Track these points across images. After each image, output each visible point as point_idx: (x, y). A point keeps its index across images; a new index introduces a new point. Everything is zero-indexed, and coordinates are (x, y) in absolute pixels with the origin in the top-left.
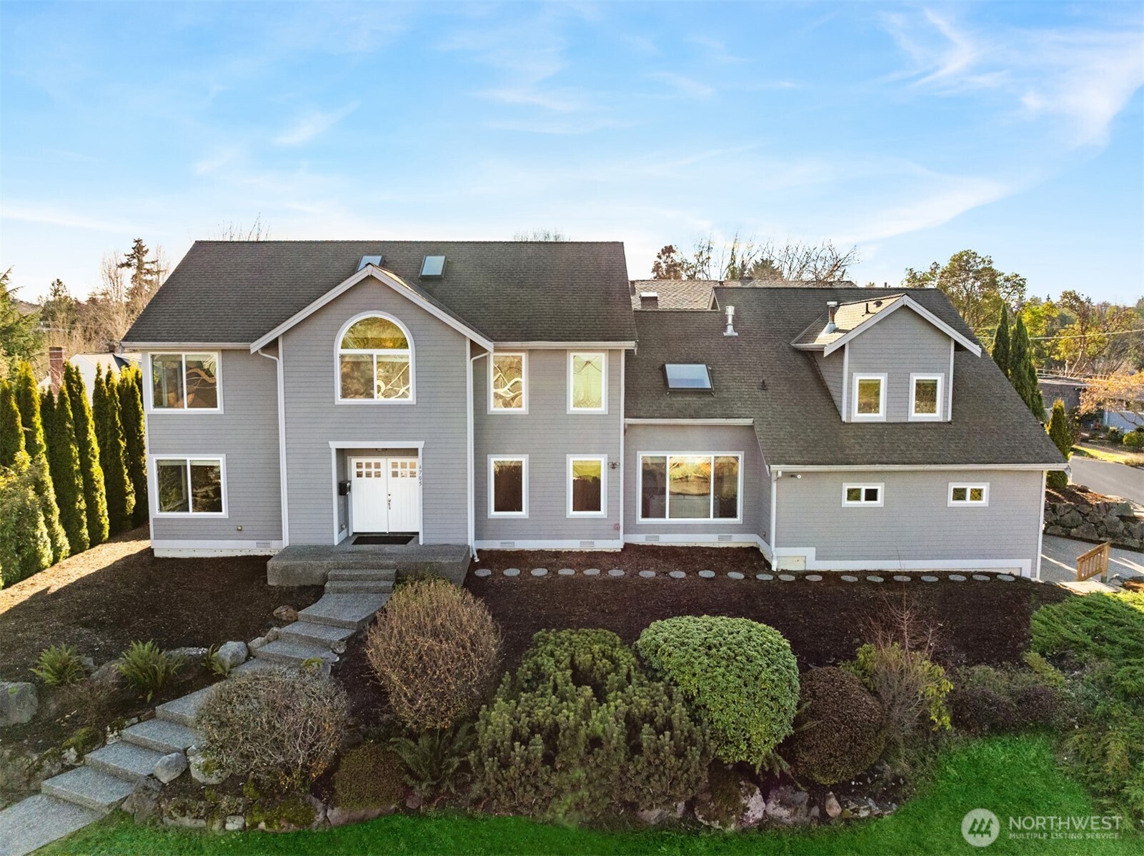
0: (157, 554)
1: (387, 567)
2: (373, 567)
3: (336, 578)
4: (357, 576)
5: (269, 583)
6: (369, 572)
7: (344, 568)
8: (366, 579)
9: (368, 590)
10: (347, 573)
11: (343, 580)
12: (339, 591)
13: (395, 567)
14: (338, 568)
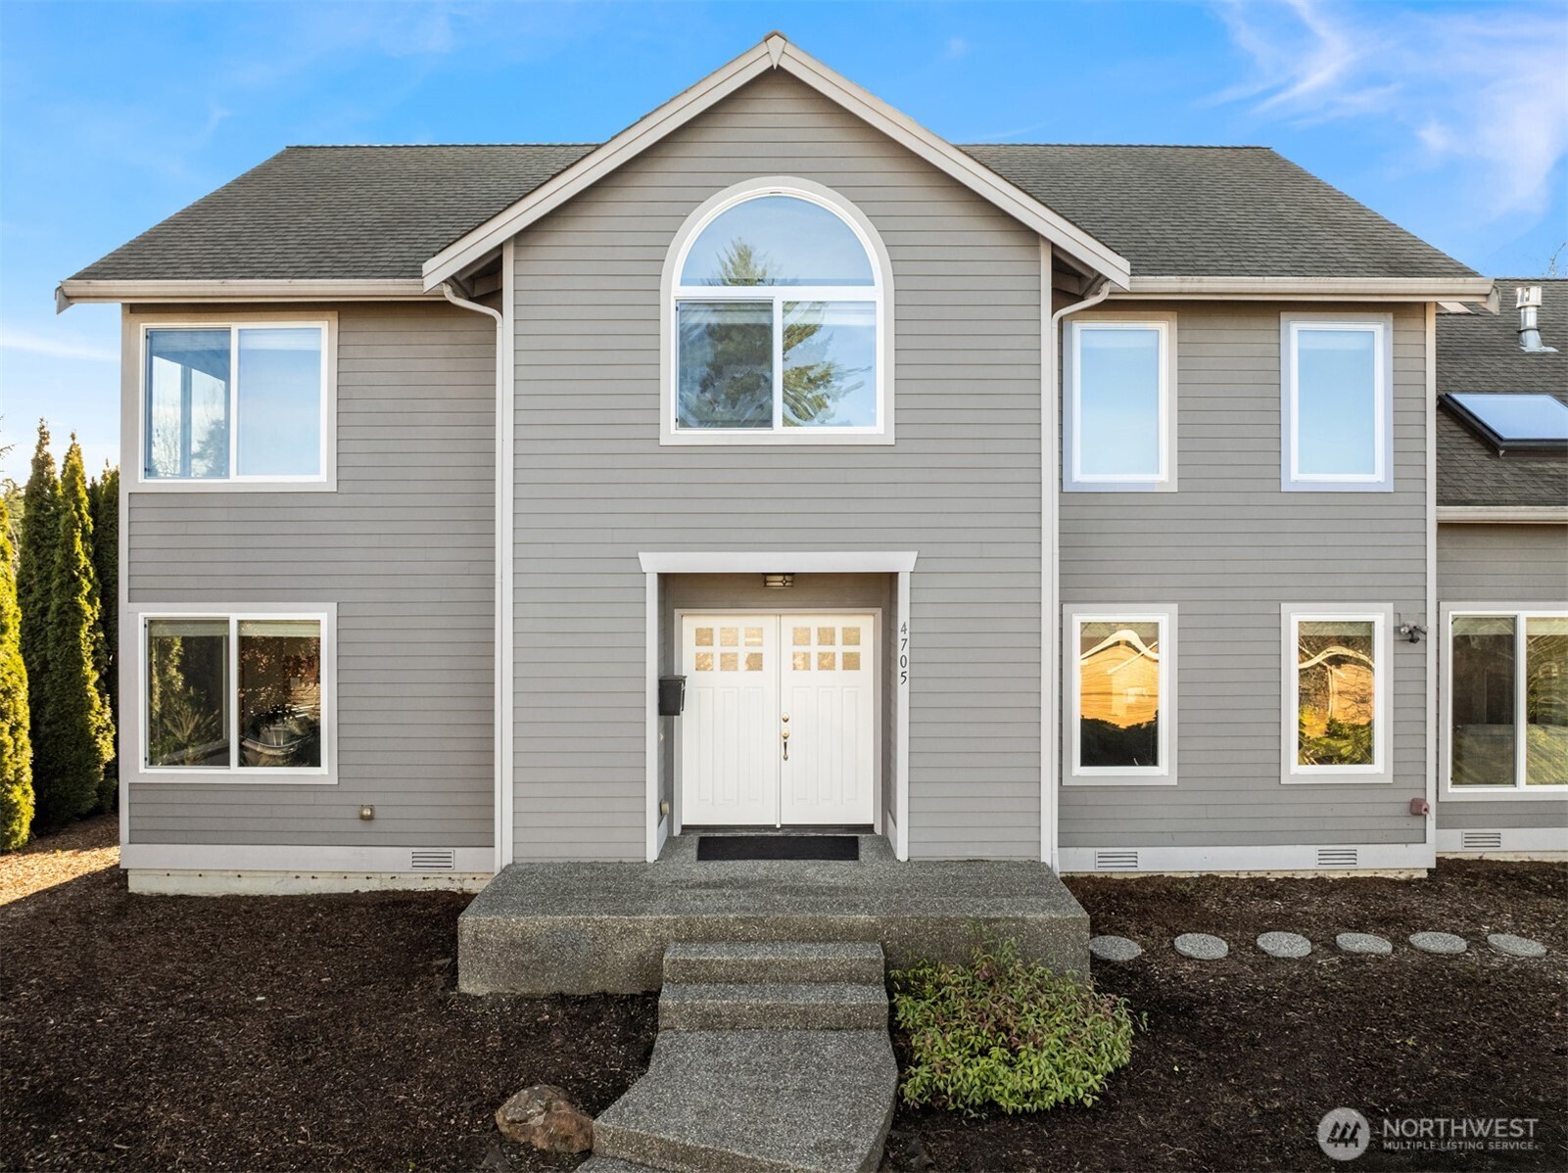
0: (136, 885)
1: (849, 935)
2: (803, 936)
3: (692, 975)
4: (759, 966)
5: (465, 987)
6: (796, 953)
7: (708, 938)
8: (788, 977)
9: (807, 1019)
10: (719, 955)
11: (714, 980)
12: (709, 1022)
13: (871, 935)
14: (690, 939)
